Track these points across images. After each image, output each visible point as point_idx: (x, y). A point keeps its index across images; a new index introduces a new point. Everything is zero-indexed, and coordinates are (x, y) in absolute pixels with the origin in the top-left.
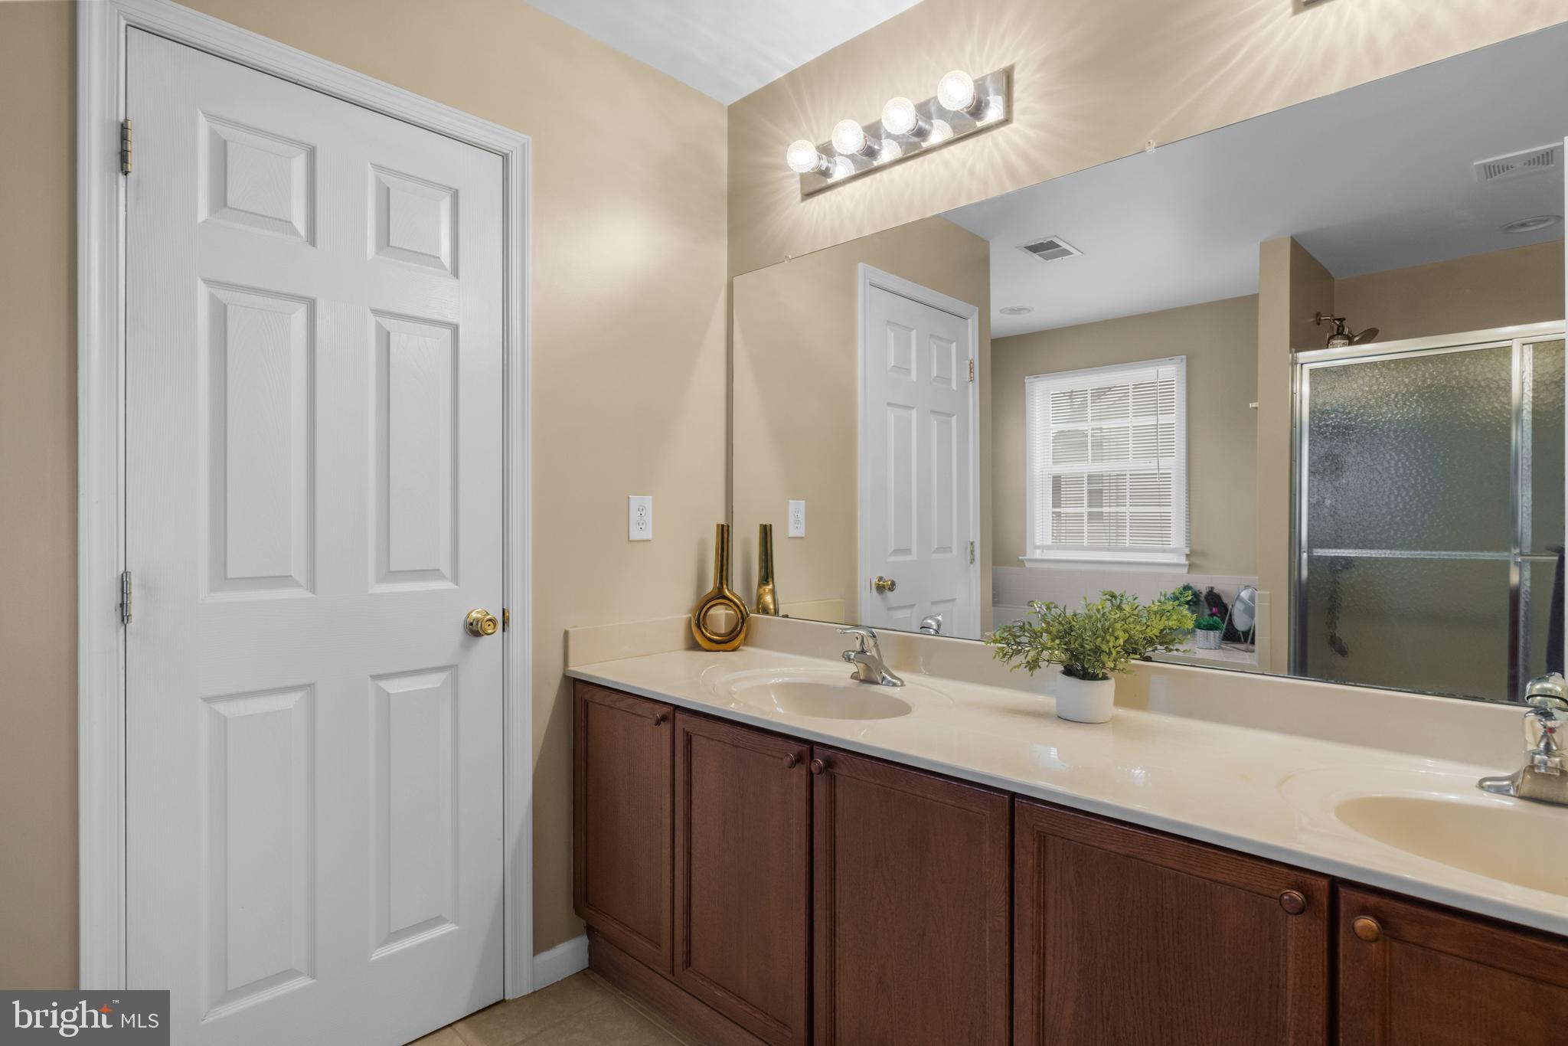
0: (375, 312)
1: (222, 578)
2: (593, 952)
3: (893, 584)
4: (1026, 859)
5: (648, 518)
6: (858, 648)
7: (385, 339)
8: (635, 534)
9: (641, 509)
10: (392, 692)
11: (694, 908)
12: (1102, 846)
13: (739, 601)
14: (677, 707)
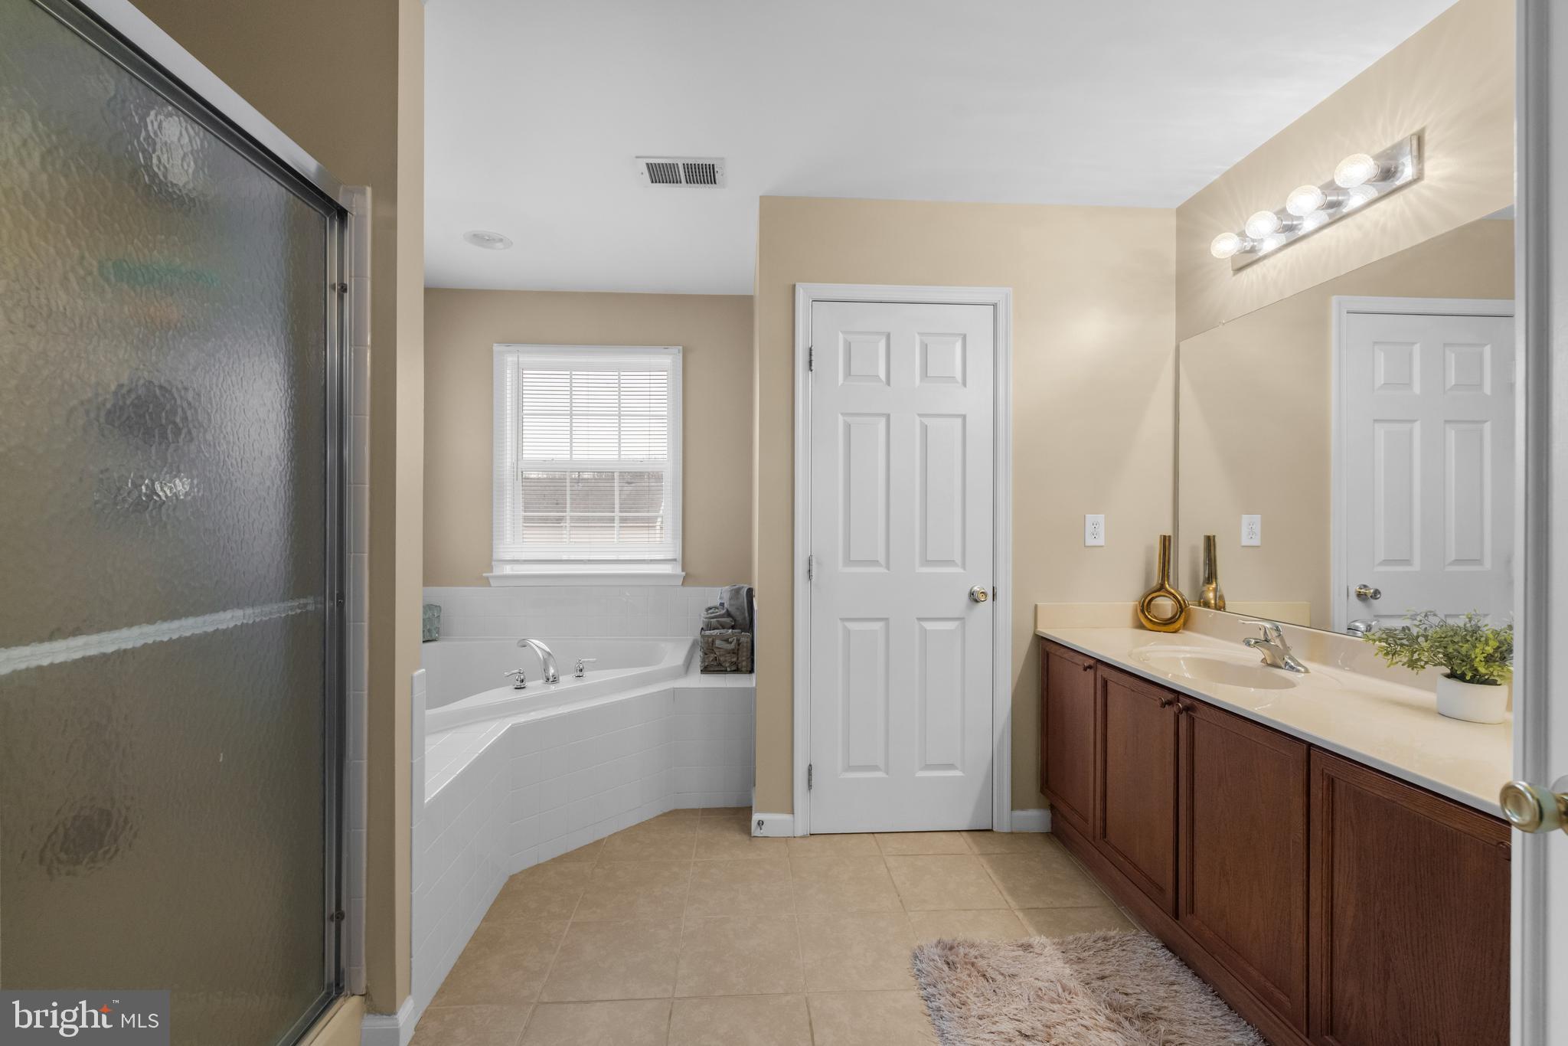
0: (920, 415)
1: (849, 561)
2: (1053, 822)
3: (1377, 593)
4: (1317, 792)
5: (1101, 530)
6: (1262, 637)
7: (925, 429)
8: (1090, 541)
9: (1095, 525)
10: (928, 628)
11: (1108, 798)
12: (1372, 790)
13: (1181, 597)
14: (1099, 661)
